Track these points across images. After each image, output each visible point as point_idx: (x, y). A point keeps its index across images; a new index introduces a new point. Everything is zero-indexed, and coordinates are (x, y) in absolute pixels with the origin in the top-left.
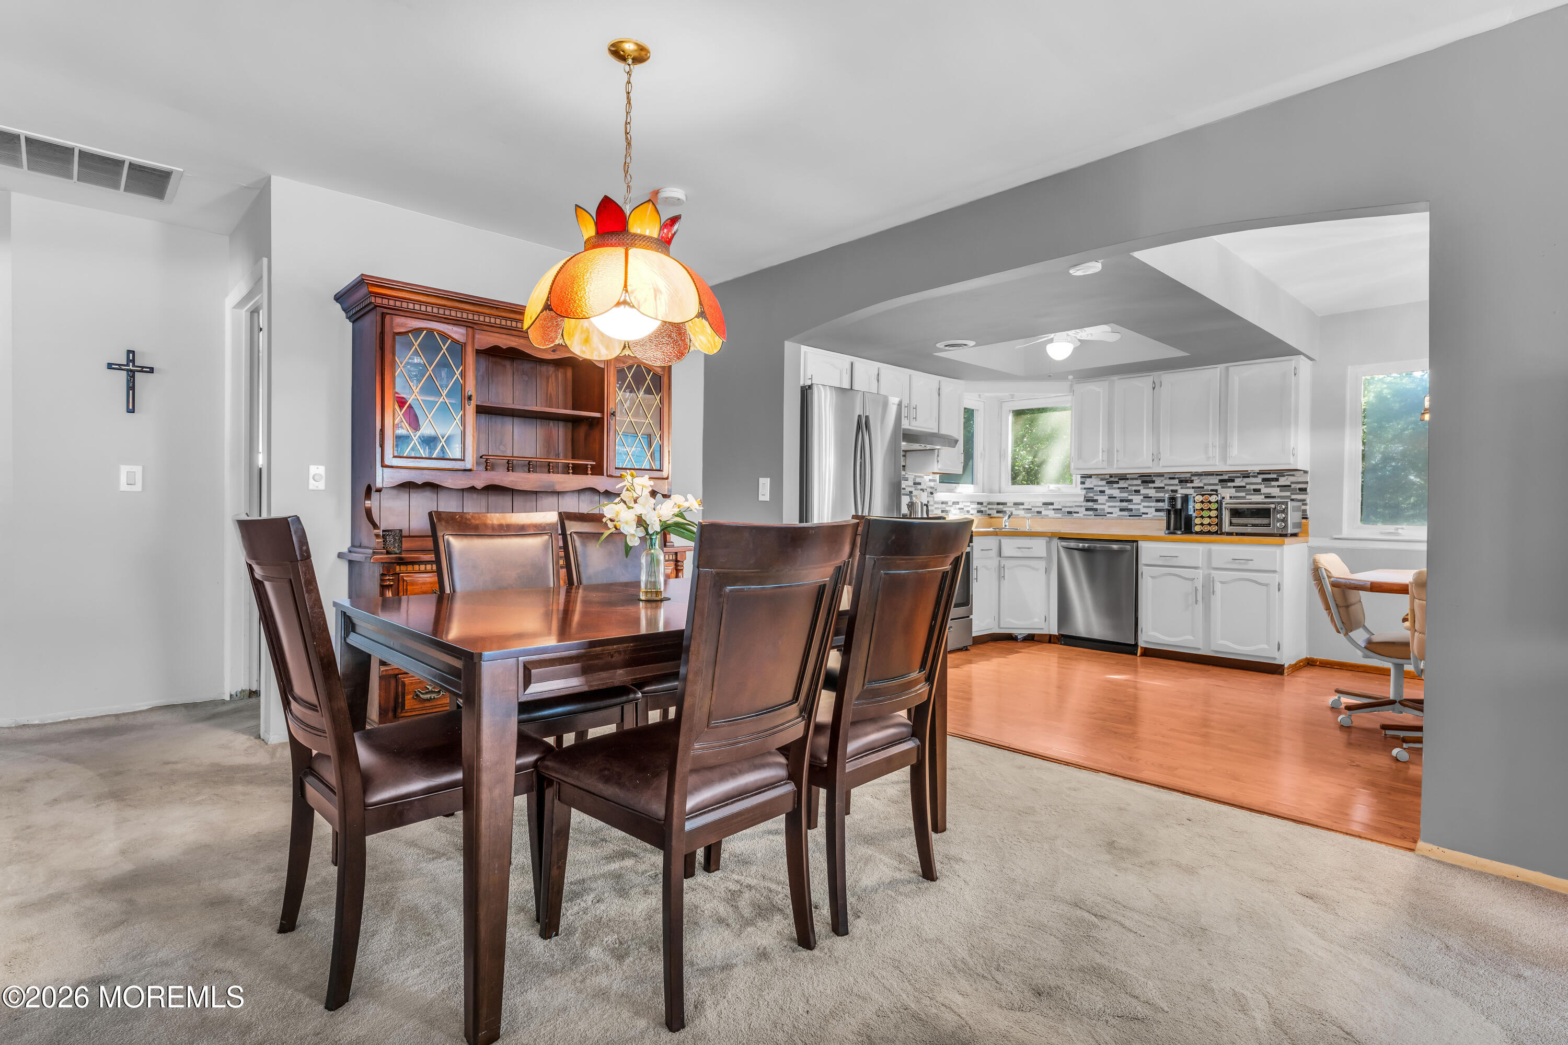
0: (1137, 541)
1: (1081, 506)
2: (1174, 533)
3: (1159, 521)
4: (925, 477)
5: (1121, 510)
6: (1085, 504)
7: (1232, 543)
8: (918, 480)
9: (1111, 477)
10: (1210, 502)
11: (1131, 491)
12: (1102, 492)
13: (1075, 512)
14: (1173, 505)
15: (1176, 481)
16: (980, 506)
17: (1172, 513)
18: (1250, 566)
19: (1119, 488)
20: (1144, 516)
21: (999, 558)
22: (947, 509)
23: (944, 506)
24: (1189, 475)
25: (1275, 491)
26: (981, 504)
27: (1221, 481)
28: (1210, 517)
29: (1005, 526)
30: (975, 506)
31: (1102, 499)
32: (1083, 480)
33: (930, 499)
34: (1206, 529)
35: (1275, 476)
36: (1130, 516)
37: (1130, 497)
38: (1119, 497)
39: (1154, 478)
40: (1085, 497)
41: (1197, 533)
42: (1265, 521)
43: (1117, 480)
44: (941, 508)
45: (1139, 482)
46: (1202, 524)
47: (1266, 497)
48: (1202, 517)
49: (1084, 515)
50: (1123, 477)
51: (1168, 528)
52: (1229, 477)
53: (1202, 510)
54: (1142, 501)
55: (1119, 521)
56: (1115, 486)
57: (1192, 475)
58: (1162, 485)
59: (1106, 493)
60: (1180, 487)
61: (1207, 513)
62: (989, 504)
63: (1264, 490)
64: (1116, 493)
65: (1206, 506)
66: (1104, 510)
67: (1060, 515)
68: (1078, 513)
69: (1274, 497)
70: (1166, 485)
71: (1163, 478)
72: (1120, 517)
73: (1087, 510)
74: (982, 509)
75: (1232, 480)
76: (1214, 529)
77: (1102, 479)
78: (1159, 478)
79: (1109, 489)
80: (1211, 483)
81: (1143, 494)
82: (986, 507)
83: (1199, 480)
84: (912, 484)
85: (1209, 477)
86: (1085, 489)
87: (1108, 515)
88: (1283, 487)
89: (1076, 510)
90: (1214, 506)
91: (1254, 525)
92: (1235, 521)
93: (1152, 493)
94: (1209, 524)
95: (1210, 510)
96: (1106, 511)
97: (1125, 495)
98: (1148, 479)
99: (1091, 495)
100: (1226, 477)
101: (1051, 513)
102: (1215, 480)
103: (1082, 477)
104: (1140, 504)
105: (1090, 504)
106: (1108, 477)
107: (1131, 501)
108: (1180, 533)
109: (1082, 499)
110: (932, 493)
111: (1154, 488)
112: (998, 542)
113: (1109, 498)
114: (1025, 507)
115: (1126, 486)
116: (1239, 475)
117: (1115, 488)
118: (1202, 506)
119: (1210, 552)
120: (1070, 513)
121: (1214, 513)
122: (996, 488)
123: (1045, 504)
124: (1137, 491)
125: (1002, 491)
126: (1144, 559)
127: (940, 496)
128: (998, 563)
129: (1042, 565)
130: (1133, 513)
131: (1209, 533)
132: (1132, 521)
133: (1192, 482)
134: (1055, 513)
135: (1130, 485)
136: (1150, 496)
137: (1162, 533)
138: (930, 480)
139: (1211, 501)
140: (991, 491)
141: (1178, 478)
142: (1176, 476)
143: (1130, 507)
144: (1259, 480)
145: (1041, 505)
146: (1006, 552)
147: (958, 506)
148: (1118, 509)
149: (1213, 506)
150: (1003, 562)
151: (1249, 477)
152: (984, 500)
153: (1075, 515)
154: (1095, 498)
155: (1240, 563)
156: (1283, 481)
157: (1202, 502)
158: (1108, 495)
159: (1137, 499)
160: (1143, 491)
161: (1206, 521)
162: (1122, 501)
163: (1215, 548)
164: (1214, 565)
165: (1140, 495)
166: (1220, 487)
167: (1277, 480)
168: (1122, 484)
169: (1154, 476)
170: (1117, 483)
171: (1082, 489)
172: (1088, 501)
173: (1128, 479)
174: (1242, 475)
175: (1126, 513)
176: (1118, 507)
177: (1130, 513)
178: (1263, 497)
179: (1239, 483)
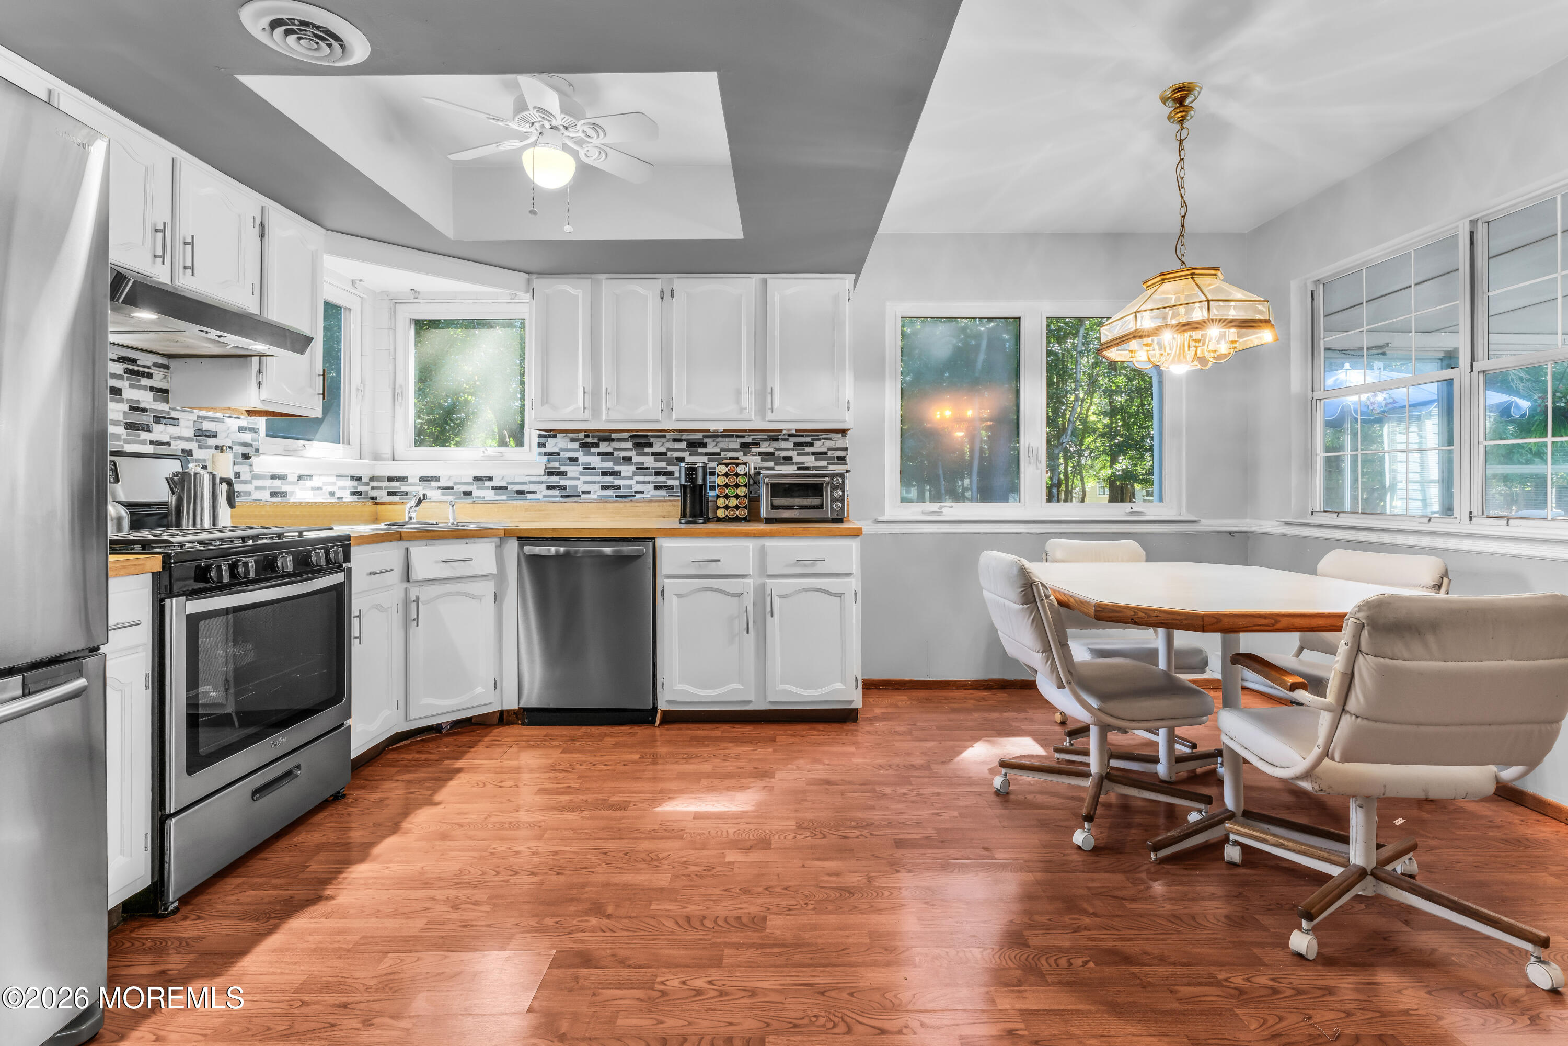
0: (654, 538)
1: (540, 482)
2: (695, 522)
3: (661, 504)
4: (227, 420)
5: (604, 487)
6: (546, 478)
7: (794, 535)
8: (207, 426)
9: (587, 436)
10: (737, 475)
11: (618, 458)
12: (574, 460)
13: (530, 492)
14: (692, 479)
15: (683, 445)
16: (355, 483)
17: (688, 491)
18: (819, 568)
19: (599, 454)
20: (638, 496)
21: (406, 585)
22: (284, 488)
23: (277, 483)
24: (700, 436)
25: (809, 460)
26: (359, 479)
27: (743, 445)
28: (737, 496)
29: (410, 518)
30: (352, 485)
31: (573, 470)
32: (543, 440)
33: (243, 469)
34: (732, 514)
35: (809, 440)
36: (617, 496)
37: (617, 468)
38: (599, 468)
39: (652, 440)
40: (546, 468)
41: (719, 520)
42: (815, 501)
43: (596, 441)
44: (269, 488)
45: (629, 445)
46: (727, 507)
47: (799, 468)
48: (727, 497)
49: (545, 496)
50: (605, 436)
51: (683, 515)
52: (753, 439)
53: (727, 486)
54: (635, 474)
55: (601, 505)
56: (594, 450)
57: (704, 436)
58: (664, 450)
59: (580, 461)
60: (688, 453)
61: (732, 490)
62: (372, 479)
63: (797, 459)
64: (595, 461)
65: (731, 480)
66: (576, 487)
67: (504, 498)
68: (534, 493)
69: (808, 468)
70: (669, 450)
71: (664, 440)
72: (602, 500)
73: (549, 487)
74: (360, 488)
75: (756, 444)
76: (743, 513)
77: (573, 440)
78: (659, 439)
79: (584, 455)
80: (730, 447)
81: (636, 464)
82: (367, 484)
83: (714, 444)
84: (190, 433)
85: (727, 439)
86: (545, 454)
87: (583, 496)
88: (819, 455)
89: (532, 488)
90: (743, 481)
91: (802, 507)
92: (778, 501)
93: (649, 461)
94: (737, 507)
95: (737, 486)
96: (580, 490)
97: (610, 464)
98: (642, 440)
99: (556, 464)
100: (748, 440)
101: (489, 494)
102: (734, 444)
103: (540, 436)
104: (632, 478)
105: (554, 479)
106: (582, 435)
107: (618, 473)
108: (701, 521)
109: (541, 470)
110: (246, 457)
111: (653, 454)
112: (403, 552)
113: (585, 468)
114: (442, 484)
115: (610, 450)
116: (766, 437)
117: (594, 454)
118: (727, 480)
119: (763, 551)
120: (521, 493)
121: (742, 491)
122: (386, 451)
123: (478, 479)
124: (628, 459)
125: (396, 458)
126: (666, 566)
127: (266, 463)
128: (402, 595)
129: (487, 588)
130: (622, 492)
131: (737, 519)
132: (622, 505)
133: (705, 445)
134: (496, 494)
135: (615, 450)
136: (646, 465)
137: (674, 523)
138: (241, 429)
139: (739, 472)
140: (377, 457)
141: (685, 440)
142: (683, 438)
143: (617, 483)
144: (789, 445)
145: (471, 480)
146: (420, 571)
147: (309, 484)
148: (598, 487)
149: (741, 480)
150: (414, 592)
151: (777, 440)
152: (365, 474)
153: (530, 496)
154: (563, 469)
155: (805, 566)
156: (819, 446)
157: (726, 475)
158: (583, 464)
159: (627, 470)
160: (636, 459)
161: (733, 502)
162: (604, 473)
163: (772, 544)
164: (769, 572)
165: (632, 464)
166: (741, 453)
167: (811, 445)
168: (604, 447)
169: (652, 436)
170: (597, 445)
171: (540, 454)
172: (550, 473)
173: (613, 440)
174: (769, 436)
175: (611, 492)
176: (599, 482)
177: (618, 493)
178: (795, 467)
179: (766, 447)
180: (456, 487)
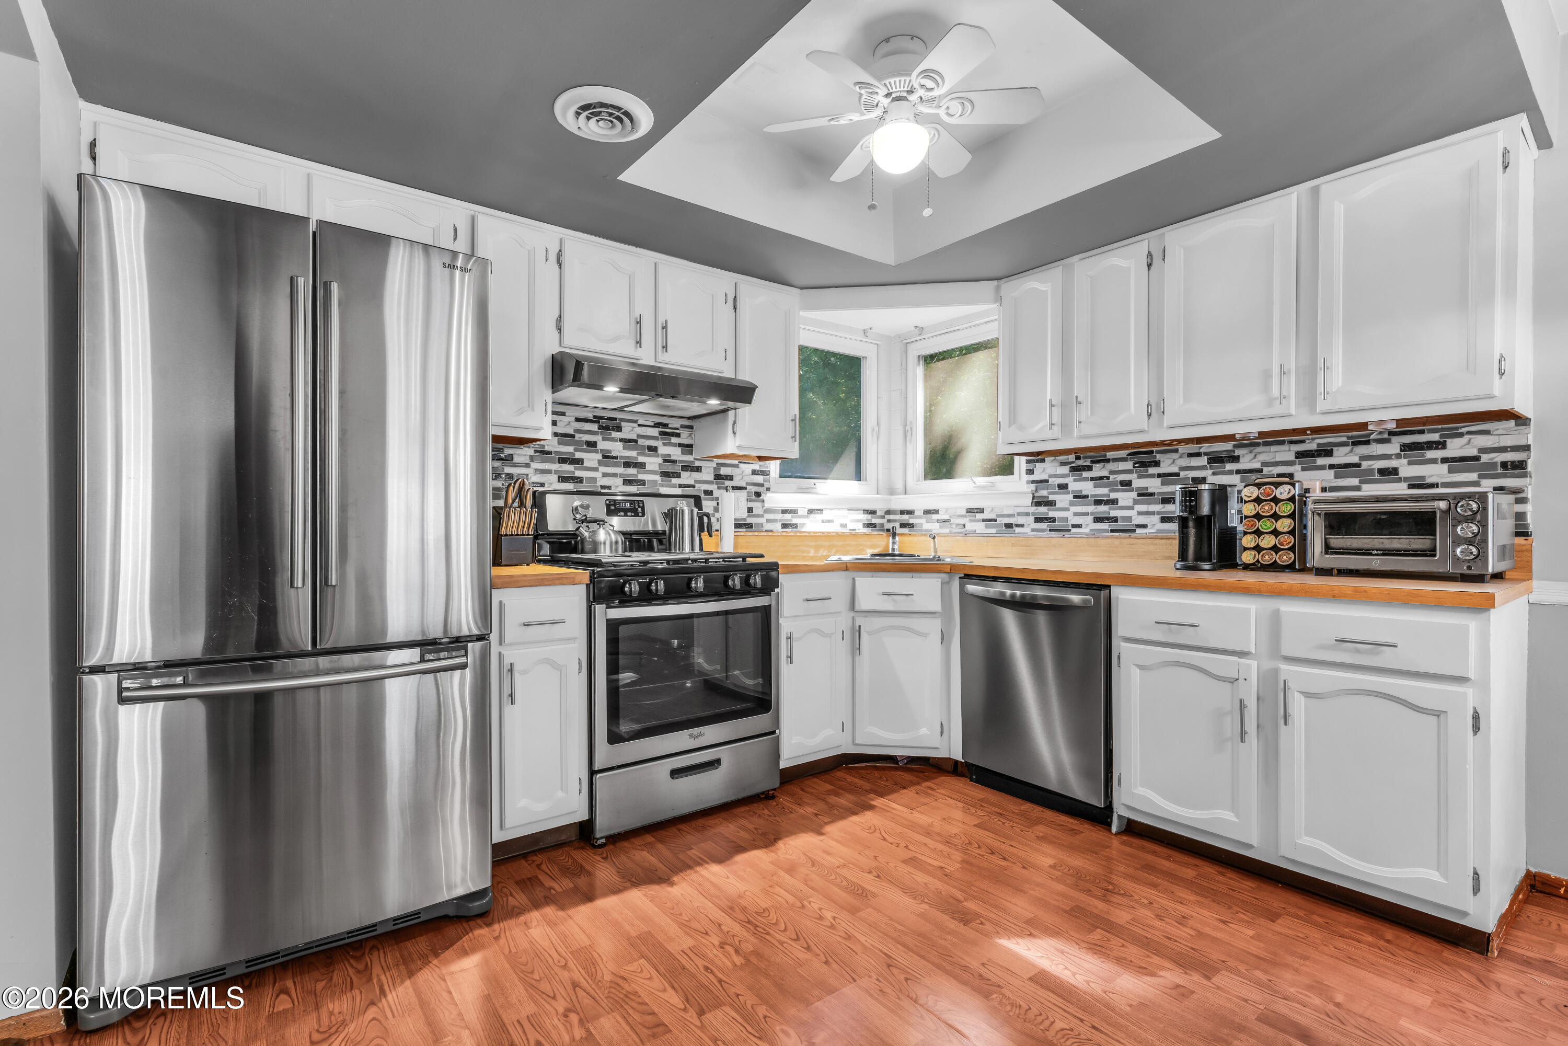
0: (1109, 587)
1: (1027, 514)
2: (1195, 568)
3: (1168, 541)
4: (741, 465)
5: (1098, 520)
6: (1033, 509)
7: (1335, 597)
8: (724, 471)
9: (1078, 458)
10: (1276, 500)
11: (1114, 484)
12: (1063, 487)
13: (1017, 525)
14: (1191, 506)
15: (1203, 461)
16: (869, 516)
17: (1191, 524)
18: (1386, 658)
19: (1092, 479)
20: (1139, 531)
21: (852, 614)
22: (795, 521)
23: (788, 516)
24: (1228, 446)
25: (1436, 472)
26: (873, 512)
27: (1300, 455)
28: (1275, 533)
30: (866, 518)
31: (1063, 500)
32: (1031, 466)
33: (756, 506)
34: (1267, 558)
35: (1436, 437)
36: (1112, 531)
37: (1113, 496)
38: (1092, 496)
39: (1158, 457)
40: (1034, 498)
41: (1247, 567)
42: (1419, 542)
43: (1089, 463)
44: (780, 520)
45: (1129, 465)
46: (1258, 549)
47: (1411, 487)
48: (1258, 533)
49: (1033, 530)
50: (1099, 455)
51: (1183, 556)
52: (1319, 445)
53: (1258, 516)
54: (1136, 502)
55: (1092, 541)
56: (1086, 474)
57: (1235, 446)
58: (1175, 469)
59: (1070, 488)
60: (1210, 472)
61: (1268, 524)
62: (888, 512)
63: (1406, 470)
64: (1087, 488)
65: (1266, 509)
66: (1066, 519)
67: (993, 531)
68: (1022, 526)
69: (1434, 486)
70: (1182, 469)
71: (1175, 456)
72: (1094, 534)
73: (1038, 520)
74: (874, 521)
75: (1326, 452)
76: (1286, 558)
77: (1063, 464)
78: (1168, 455)
79: (1075, 480)
80: (1278, 459)
81: (1137, 489)
82: (883, 517)
83: (1252, 456)
84: (711, 477)
85: (1273, 448)
86: (1033, 482)
87: (1074, 530)
88: (1455, 463)
89: (1020, 520)
90: (1287, 508)
91: (1387, 553)
92: (1337, 541)
93: (1154, 485)
94: (1275, 549)
95: (1276, 517)
96: (1070, 523)
97: (1105, 491)
98: (1146, 458)
99: (1044, 493)
100: (1311, 446)
101: (980, 527)
102: (1286, 453)
103: (1028, 462)
104: (1131, 508)
105: (1043, 510)
106: (1071, 458)
107: (1114, 502)
108: (1207, 567)
109: (1029, 501)
110: (758, 494)
111: (1159, 475)
112: (850, 581)
113: (1075, 497)
114: (942, 516)
115: (1104, 473)
116: (1344, 439)
117: (1085, 479)
118: (1258, 508)
119: (1276, 620)
120: (1009, 526)
121: (1284, 525)
122: (899, 486)
123: (970, 511)
124: (1127, 484)
125: (907, 492)
127: (774, 499)
128: (850, 623)
129: (934, 626)
130: (1120, 525)
131: (1274, 567)
132: (1117, 542)
133: (1236, 459)
134: (986, 527)
135: (1112, 472)
136: (1150, 491)
137: (1168, 568)
138: (754, 472)
139: (1279, 496)
140: (892, 492)
141: (1206, 454)
142: (1202, 450)
143: (1113, 513)
144: (1393, 447)
145: (964, 513)
146: (864, 603)
147: (819, 517)
148: (1090, 519)
149: (1283, 508)
150: (859, 621)
151: (1367, 442)
152: (880, 507)
153: (1018, 530)
154: (1051, 498)
155: (1358, 651)
156: (1456, 448)
157: (1258, 500)
158: (1073, 492)
159: (1125, 498)
160: (1138, 483)
161: (1268, 541)
162: (1098, 502)
163: (1290, 608)
164: (1286, 651)
165: (1132, 490)
166: (1298, 467)
167: (1441, 445)
168: (1099, 471)
169: (1159, 452)
170: (1089, 468)
171: (1028, 482)
172: (1038, 504)
173: (1108, 461)
174: (1349, 438)
175: (1105, 526)
176: (1092, 513)
177: (1114, 526)
178: (1404, 485)
179: (1342, 456)
180: (998, 519)
